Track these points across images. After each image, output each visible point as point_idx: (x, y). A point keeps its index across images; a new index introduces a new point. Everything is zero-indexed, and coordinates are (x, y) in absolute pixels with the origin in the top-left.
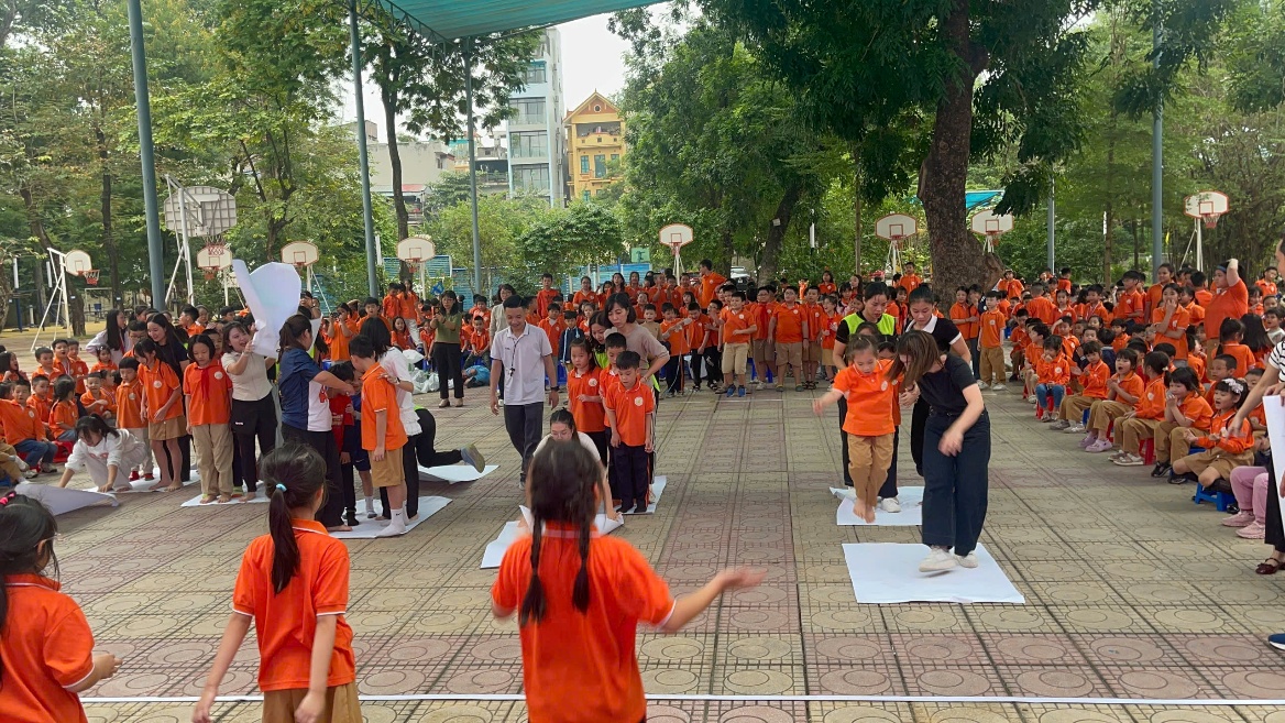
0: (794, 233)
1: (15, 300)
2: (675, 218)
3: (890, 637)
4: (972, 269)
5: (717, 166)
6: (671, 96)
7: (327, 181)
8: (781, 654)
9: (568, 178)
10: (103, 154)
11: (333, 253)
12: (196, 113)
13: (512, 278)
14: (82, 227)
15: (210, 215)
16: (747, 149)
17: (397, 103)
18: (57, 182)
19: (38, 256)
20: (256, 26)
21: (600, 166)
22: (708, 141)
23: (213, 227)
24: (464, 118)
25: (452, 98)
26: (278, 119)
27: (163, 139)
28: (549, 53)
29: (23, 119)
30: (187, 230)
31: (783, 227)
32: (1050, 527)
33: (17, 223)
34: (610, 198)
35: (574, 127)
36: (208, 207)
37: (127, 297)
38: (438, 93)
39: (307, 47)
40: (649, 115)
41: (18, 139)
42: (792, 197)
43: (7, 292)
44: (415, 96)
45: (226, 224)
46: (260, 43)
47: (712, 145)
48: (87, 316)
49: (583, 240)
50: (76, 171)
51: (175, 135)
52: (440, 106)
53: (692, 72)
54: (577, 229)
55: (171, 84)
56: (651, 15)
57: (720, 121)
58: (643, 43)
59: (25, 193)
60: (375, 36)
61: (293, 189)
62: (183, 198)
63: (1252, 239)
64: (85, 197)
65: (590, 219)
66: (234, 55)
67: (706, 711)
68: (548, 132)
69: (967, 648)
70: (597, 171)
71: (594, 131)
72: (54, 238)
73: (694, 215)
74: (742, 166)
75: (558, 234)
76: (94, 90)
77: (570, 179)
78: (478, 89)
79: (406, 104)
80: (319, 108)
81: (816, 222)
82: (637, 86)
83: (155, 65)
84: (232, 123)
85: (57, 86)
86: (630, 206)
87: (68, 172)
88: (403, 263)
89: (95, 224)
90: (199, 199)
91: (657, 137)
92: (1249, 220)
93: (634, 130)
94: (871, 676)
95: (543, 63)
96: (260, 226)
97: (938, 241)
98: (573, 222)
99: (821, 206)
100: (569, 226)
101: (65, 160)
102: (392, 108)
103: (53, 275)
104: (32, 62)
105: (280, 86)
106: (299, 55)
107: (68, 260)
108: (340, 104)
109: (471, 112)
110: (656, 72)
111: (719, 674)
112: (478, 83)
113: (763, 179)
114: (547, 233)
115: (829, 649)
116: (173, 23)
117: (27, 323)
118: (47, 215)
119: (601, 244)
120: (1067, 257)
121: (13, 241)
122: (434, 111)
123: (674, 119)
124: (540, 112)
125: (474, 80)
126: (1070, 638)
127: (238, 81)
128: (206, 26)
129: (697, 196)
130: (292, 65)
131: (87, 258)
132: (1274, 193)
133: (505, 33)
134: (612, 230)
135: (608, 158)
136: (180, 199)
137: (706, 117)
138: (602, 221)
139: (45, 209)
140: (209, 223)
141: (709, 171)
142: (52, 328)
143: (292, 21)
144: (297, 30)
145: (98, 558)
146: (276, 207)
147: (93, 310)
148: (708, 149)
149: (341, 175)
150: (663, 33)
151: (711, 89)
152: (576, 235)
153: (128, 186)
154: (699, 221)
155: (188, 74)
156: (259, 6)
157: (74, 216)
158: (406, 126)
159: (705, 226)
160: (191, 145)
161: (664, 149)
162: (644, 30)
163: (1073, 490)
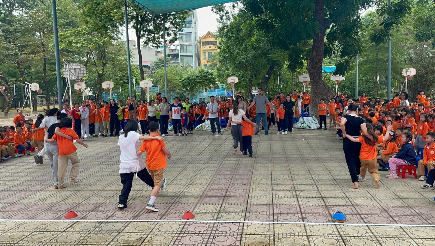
0: (273, 80)
1: (14, 99)
2: (233, 74)
3: (273, 206)
4: (324, 93)
5: (247, 57)
6: (232, 33)
7: (118, 60)
8: (240, 210)
9: (199, 60)
10: (44, 51)
11: (120, 84)
12: (74, 38)
13: (178, 93)
14: (37, 75)
15: (77, 72)
16: (257, 52)
17: (141, 35)
18: (28, 60)
19: (22, 85)
20: (95, 9)
21: (210, 56)
22: (244, 49)
23: (78, 76)
24: (163, 40)
25: (159, 34)
26: (101, 40)
27: (64, 46)
28: (193, 17)
29: (18, 39)
30: (70, 77)
31: (269, 78)
32: (331, 175)
33: (15, 73)
34: (213, 67)
35: (201, 43)
36: (77, 70)
37: (51, 98)
38: (154, 32)
39: (111, 16)
40: (225, 39)
41: (16, 46)
42: (272, 68)
43: (12, 96)
44: (147, 33)
45: (82, 75)
46: (96, 15)
47: (245, 50)
48: (38, 105)
49: (202, 81)
50: (35, 56)
51: (67, 45)
52: (155, 36)
53: (239, 25)
54: (200, 77)
55: (67, 28)
56: (225, 7)
57: (248, 42)
58: (223, 16)
59: (18, 64)
60: (133, 13)
61: (106, 63)
62: (69, 67)
63: (425, 83)
64: (38, 65)
65: (205, 74)
66: (88, 19)
67: (214, 225)
68: (193, 44)
69: (295, 209)
70: (209, 58)
71: (208, 44)
72: (27, 78)
73: (239, 73)
74: (255, 57)
75: (194, 79)
76: (41, 29)
77: (200, 60)
78: (167, 31)
79: (144, 35)
80: (115, 36)
81: (280, 76)
82: (221, 30)
83: (61, 22)
84: (86, 41)
85: (29, 28)
86: (219, 70)
87: (32, 57)
88: (142, 88)
89: (41, 74)
90: (74, 67)
91: (228, 47)
92: (424, 77)
93: (220, 45)
94: (265, 216)
95: (191, 21)
96: (95, 76)
97: (313, 84)
98: (199, 75)
99: (281, 70)
100: (198, 77)
101: (32, 53)
102: (139, 37)
103: (27, 91)
104: (21, 20)
105: (102, 29)
106: (108, 19)
107: (32, 86)
108: (122, 35)
109: (165, 38)
110: (228, 25)
111: (220, 215)
112: (168, 29)
113: (262, 61)
114: (190, 79)
115: (254, 209)
116: (68, 8)
117: (18, 107)
118: (25, 71)
119: (208, 82)
120: (364, 89)
121: (14, 79)
122: (153, 38)
123: (234, 41)
124: (190, 37)
125: (166, 28)
126: (326, 207)
127: (89, 28)
128: (79, 8)
129: (240, 67)
130: (106, 22)
131: (38, 85)
132: (432, 68)
133: (176, 12)
134: (212, 78)
135: (213, 53)
136: (67, 67)
137: (243, 41)
138: (208, 75)
139: (25, 69)
140: (77, 75)
141: (244, 59)
142: (26, 108)
143: (106, 8)
144: (108, 11)
145: (38, 180)
146: (100, 69)
147: (40, 102)
148: (244, 51)
149: (123, 58)
150: (230, 12)
151: (245, 31)
152: (200, 79)
153: (52, 61)
154: (241, 75)
155: (72, 24)
156: (95, 3)
157: (34, 71)
158: (144, 43)
159: (243, 77)
160: (73, 48)
161: (230, 51)
162: (223, 11)
163: (343, 164)
